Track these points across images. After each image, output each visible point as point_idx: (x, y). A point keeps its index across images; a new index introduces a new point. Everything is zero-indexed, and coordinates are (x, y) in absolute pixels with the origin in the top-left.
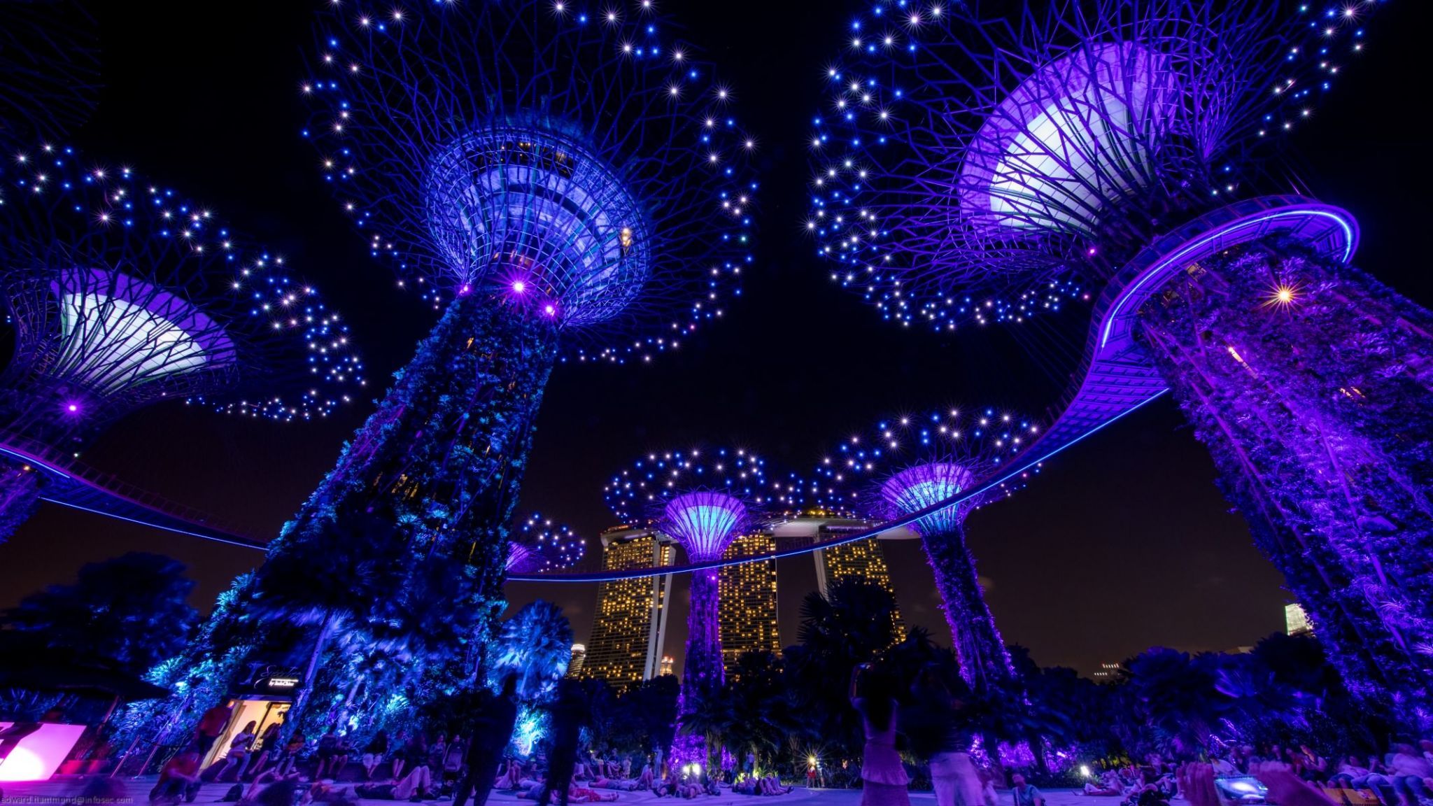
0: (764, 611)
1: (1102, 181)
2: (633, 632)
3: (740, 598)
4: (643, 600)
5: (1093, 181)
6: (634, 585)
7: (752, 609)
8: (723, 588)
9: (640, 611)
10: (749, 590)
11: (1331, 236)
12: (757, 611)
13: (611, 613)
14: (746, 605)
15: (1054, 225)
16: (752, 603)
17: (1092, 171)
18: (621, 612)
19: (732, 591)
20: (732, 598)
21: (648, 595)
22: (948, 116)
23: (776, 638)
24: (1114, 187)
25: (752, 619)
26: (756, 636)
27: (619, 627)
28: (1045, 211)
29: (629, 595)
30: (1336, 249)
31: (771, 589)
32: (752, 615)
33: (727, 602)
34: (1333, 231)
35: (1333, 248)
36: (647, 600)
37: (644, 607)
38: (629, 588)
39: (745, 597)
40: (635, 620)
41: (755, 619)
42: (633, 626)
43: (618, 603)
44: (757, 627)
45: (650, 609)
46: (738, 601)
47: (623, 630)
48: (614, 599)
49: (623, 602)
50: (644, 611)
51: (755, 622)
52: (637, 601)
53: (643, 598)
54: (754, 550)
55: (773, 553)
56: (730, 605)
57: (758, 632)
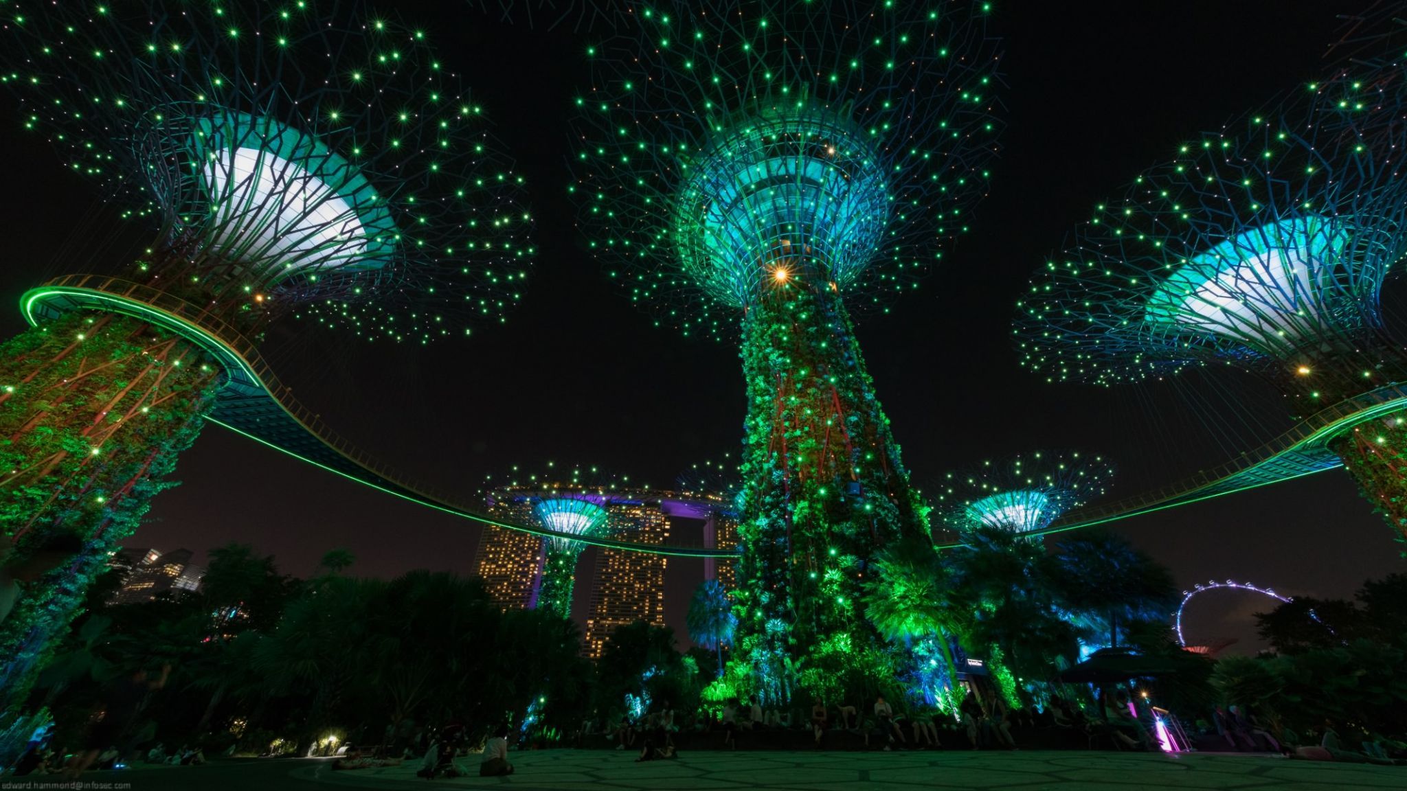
0: (652, 586)
2: (512, 598)
3: (630, 571)
4: (528, 566)
6: (518, 549)
7: (640, 583)
8: (614, 561)
9: (522, 577)
10: (641, 565)
12: (645, 586)
13: (489, 576)
14: (635, 579)
16: (641, 577)
18: (500, 576)
19: (624, 564)
20: (623, 571)
21: (533, 560)
23: (660, 613)
25: (640, 592)
26: (641, 610)
27: (497, 591)
29: (512, 559)
31: (662, 565)
32: (639, 588)
33: (617, 574)
36: (532, 565)
37: (527, 572)
38: (512, 552)
39: (635, 571)
40: (515, 586)
41: (642, 593)
42: (513, 591)
43: (498, 566)
44: (644, 601)
45: (534, 575)
46: (628, 575)
47: (501, 594)
48: (493, 561)
49: (505, 566)
50: (526, 577)
51: (642, 596)
52: (520, 566)
53: (527, 564)
54: (650, 526)
55: (667, 531)
56: (619, 578)
57: (643, 607)
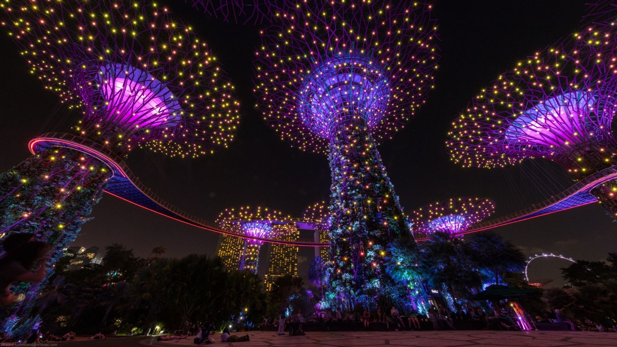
2: (232, 265)
6: (235, 244)
7: (287, 258)
8: (276, 249)
10: (287, 250)
12: (289, 259)
13: (222, 256)
16: (287, 255)
18: (227, 256)
19: (280, 250)
20: (280, 253)
23: (296, 271)
25: (287, 262)
26: (288, 270)
27: (226, 262)
29: (232, 249)
33: (277, 255)
36: (241, 251)
38: (232, 246)
39: (285, 253)
40: (234, 260)
42: (233, 262)
43: (226, 252)
45: (242, 256)
46: (282, 255)
47: (228, 264)
48: (224, 250)
49: (229, 252)
50: (238, 256)
51: (288, 264)
52: (236, 251)
54: (291, 233)
57: (289, 268)
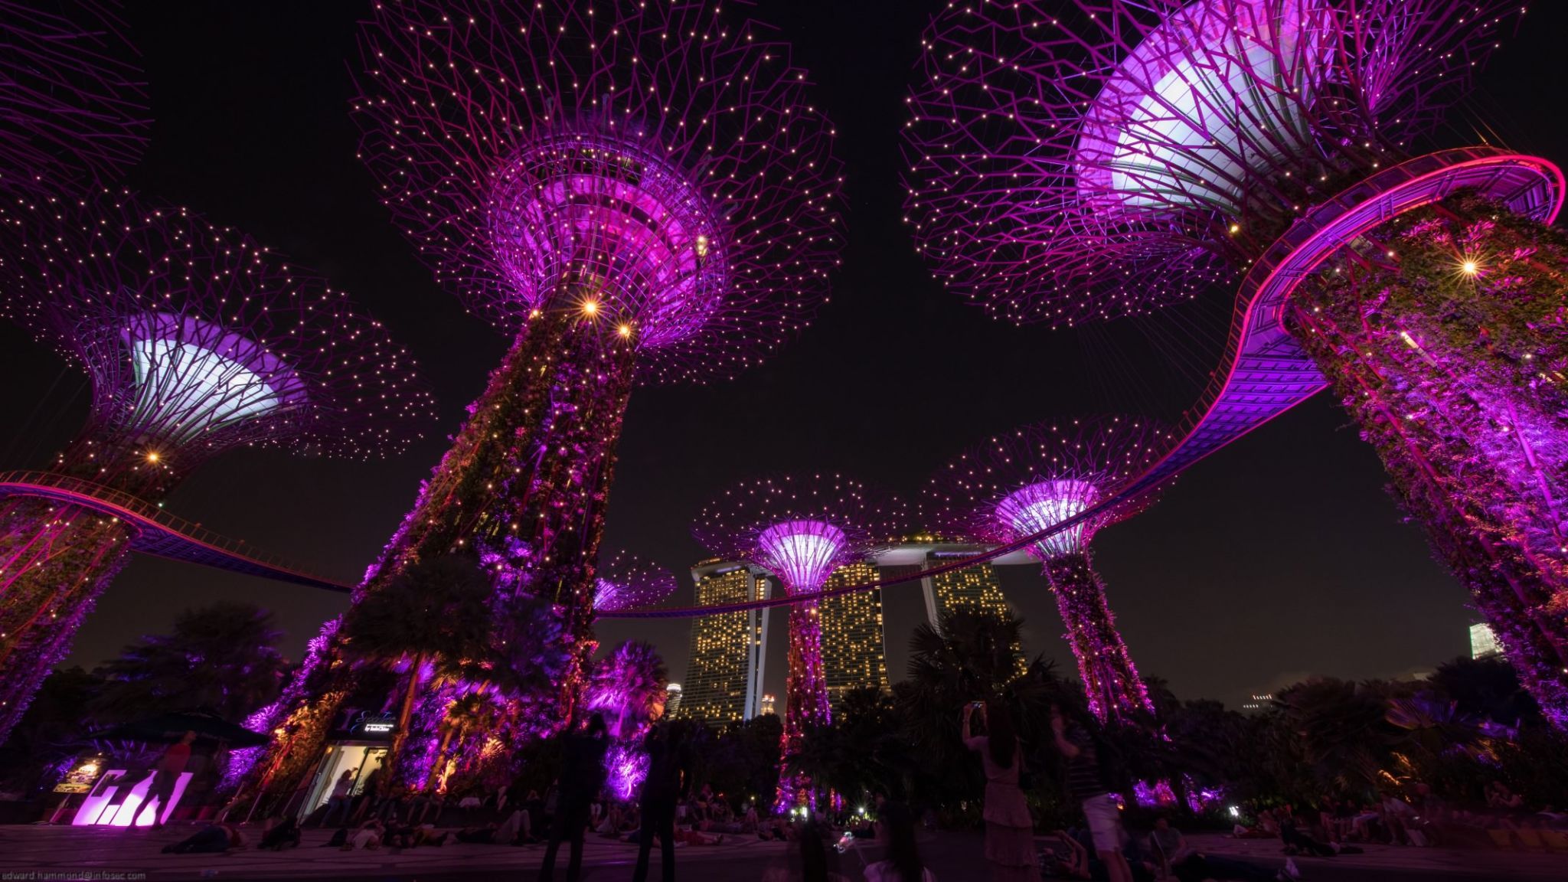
0: (870, 646)
1: (1245, 145)
2: (730, 670)
3: (843, 631)
4: (740, 637)
5: (1234, 147)
6: (729, 620)
7: (856, 643)
8: (824, 622)
9: (737, 648)
10: (853, 624)
11: (1528, 193)
12: (862, 646)
13: (707, 651)
14: (850, 639)
15: (1189, 201)
16: (856, 636)
17: (1233, 135)
18: (717, 649)
19: (835, 625)
20: (835, 632)
21: (744, 631)
22: (1059, 82)
23: (884, 674)
24: (1259, 152)
25: (857, 654)
26: (862, 672)
27: (716, 665)
28: (1177, 186)
29: (724, 632)
30: (1535, 208)
31: (876, 621)
32: (856, 650)
33: (829, 637)
34: (1531, 187)
35: (1531, 207)
36: (744, 636)
37: (741, 643)
38: (724, 625)
39: (848, 631)
40: (732, 658)
41: (860, 653)
42: (730, 664)
43: (713, 640)
44: (863, 662)
45: (748, 646)
46: (841, 636)
47: (720, 668)
48: (708, 635)
49: (719, 639)
50: (740, 648)
51: (861, 657)
52: (733, 637)
53: (739, 635)
54: (856, 580)
55: (877, 583)
56: (833, 640)
57: (864, 668)
